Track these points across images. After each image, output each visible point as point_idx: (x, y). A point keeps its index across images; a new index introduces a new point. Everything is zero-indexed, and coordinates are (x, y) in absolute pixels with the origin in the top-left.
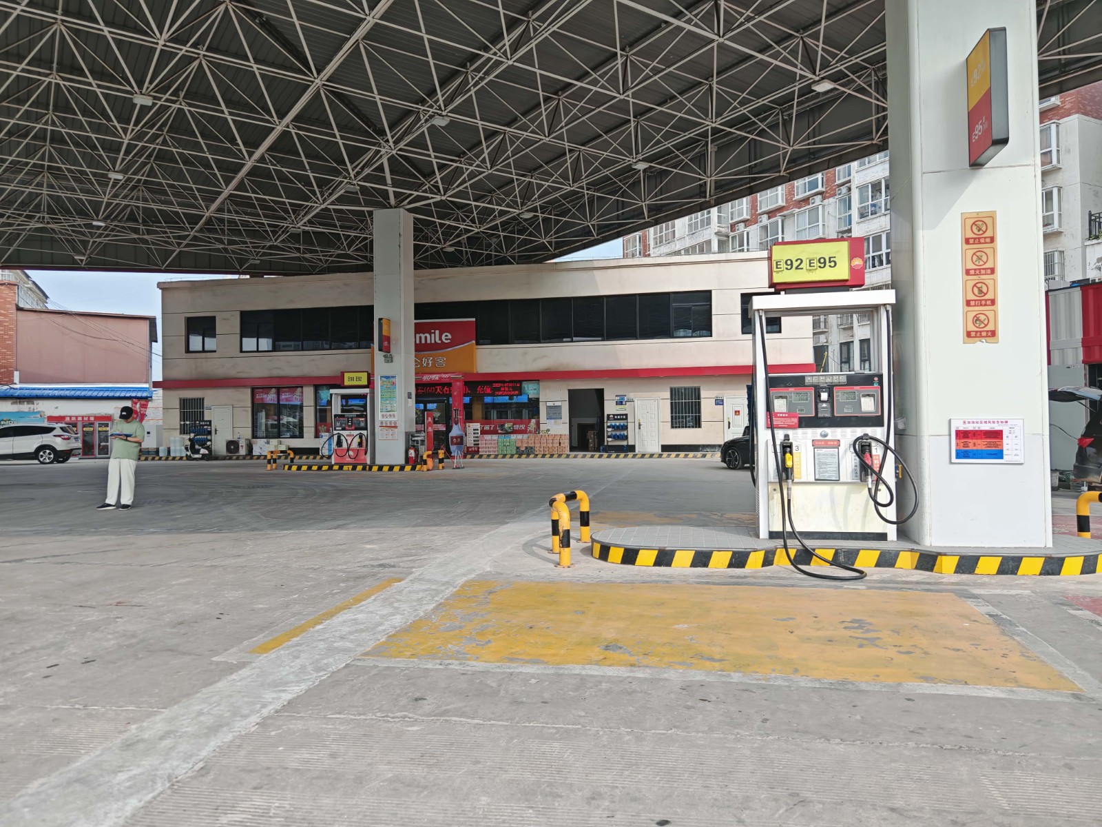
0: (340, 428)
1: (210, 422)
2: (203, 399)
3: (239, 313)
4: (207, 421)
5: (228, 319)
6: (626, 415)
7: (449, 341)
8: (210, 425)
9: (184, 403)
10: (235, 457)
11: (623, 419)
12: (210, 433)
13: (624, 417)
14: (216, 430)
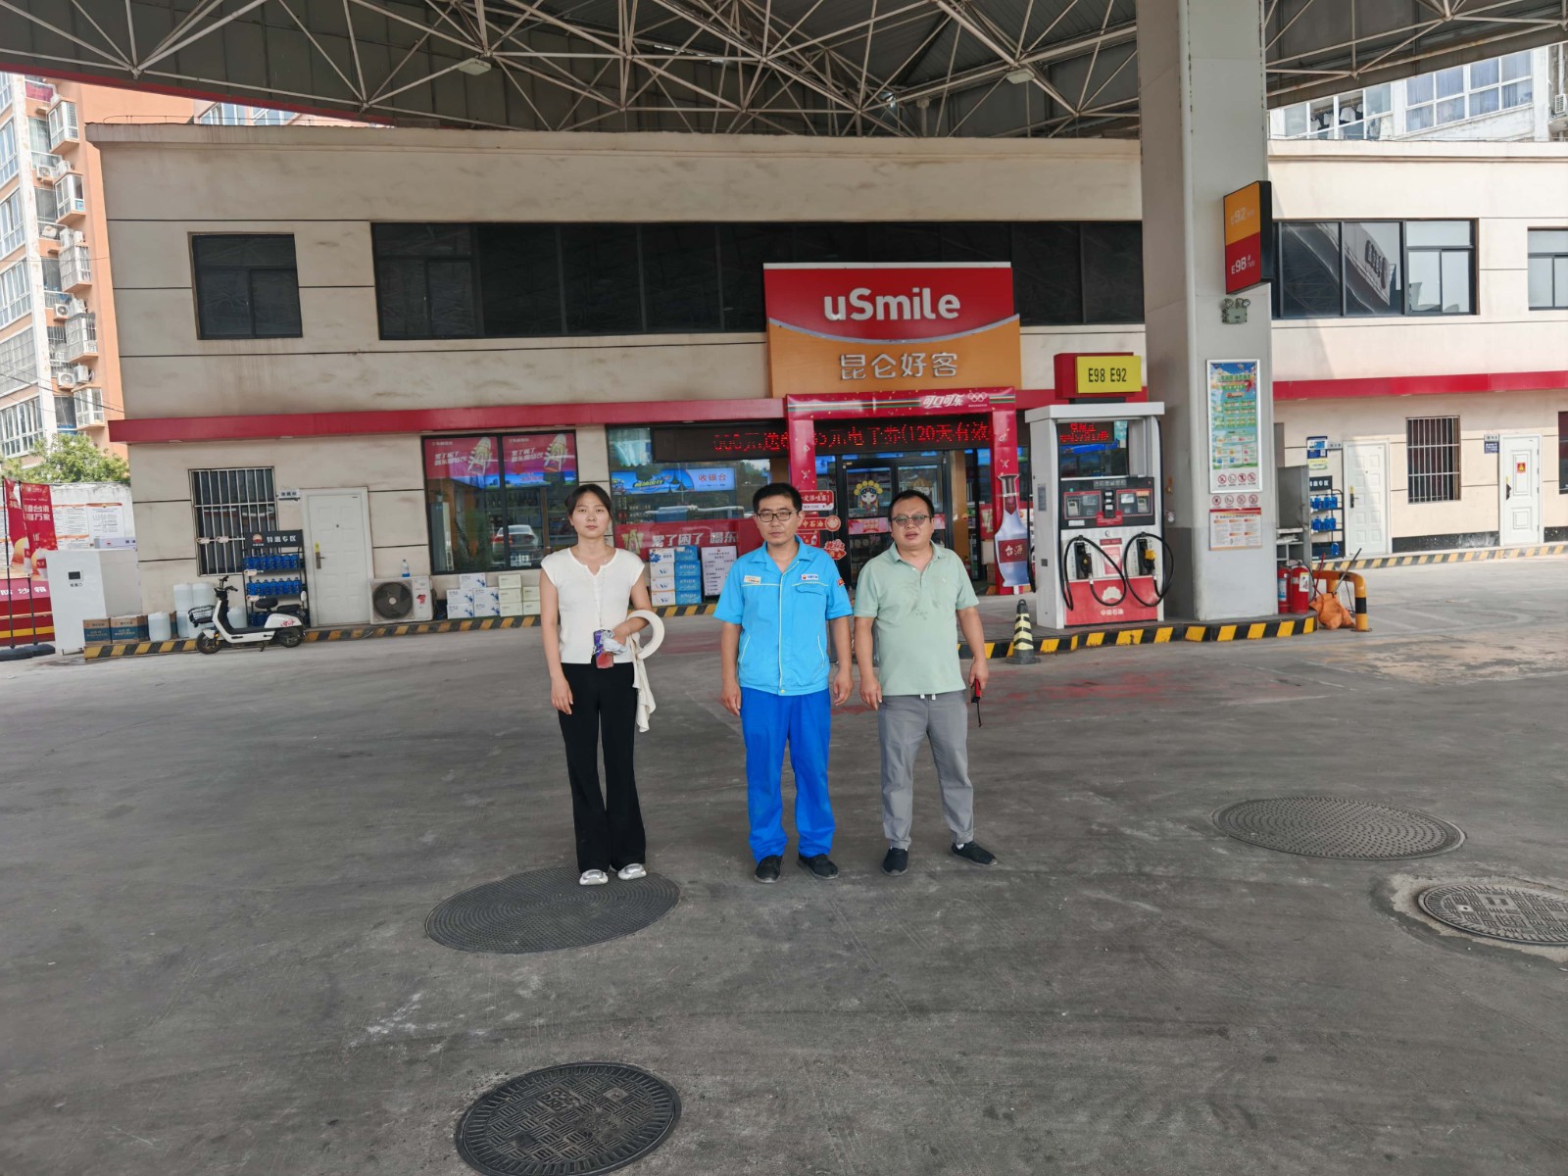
0: (1081, 523)
1: (299, 534)
2: (270, 470)
3: (367, 226)
4: (288, 533)
5: (335, 245)
6: (1330, 479)
7: (955, 315)
8: (300, 542)
9: (205, 486)
10: (403, 629)
11: (1323, 488)
12: (300, 565)
13: (1326, 483)
14: (318, 557)
